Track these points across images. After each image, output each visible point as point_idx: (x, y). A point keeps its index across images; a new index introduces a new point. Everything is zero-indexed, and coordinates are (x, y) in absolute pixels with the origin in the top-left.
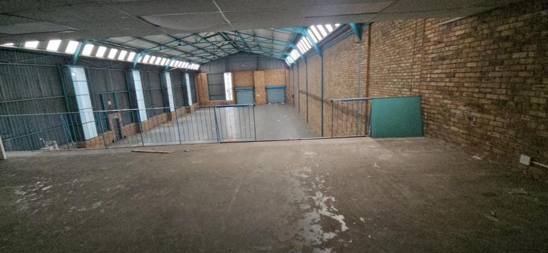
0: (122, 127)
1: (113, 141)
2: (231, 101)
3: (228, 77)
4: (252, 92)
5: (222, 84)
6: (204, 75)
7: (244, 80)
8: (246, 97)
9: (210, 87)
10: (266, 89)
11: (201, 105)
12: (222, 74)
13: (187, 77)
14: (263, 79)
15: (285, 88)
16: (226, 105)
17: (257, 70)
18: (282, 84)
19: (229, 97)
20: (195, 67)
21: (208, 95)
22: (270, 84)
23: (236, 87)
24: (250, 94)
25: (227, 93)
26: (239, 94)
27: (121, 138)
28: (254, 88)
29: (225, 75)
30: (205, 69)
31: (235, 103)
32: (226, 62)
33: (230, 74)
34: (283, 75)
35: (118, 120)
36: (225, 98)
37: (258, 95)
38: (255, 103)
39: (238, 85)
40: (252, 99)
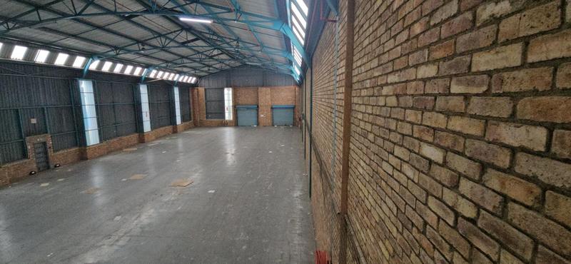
0: (51, 153)
1: (31, 174)
2: (230, 121)
3: (228, 93)
4: (255, 111)
5: (222, 101)
6: (201, 90)
7: (247, 97)
8: (247, 117)
9: (208, 103)
10: (272, 108)
11: (197, 125)
12: (222, 89)
13: (176, 91)
14: (268, 97)
15: (294, 108)
17: (263, 86)
18: (290, 103)
19: (229, 116)
20: (192, 80)
21: (205, 112)
22: (277, 104)
23: (237, 105)
25: (226, 111)
26: (240, 114)
27: (48, 168)
28: (258, 106)
29: (226, 91)
30: (204, 83)
31: (236, 123)
32: (227, 76)
33: (231, 89)
34: (293, 93)
35: (44, 143)
36: (224, 117)
37: (262, 116)
38: (258, 124)
39: (240, 102)
40: (255, 119)
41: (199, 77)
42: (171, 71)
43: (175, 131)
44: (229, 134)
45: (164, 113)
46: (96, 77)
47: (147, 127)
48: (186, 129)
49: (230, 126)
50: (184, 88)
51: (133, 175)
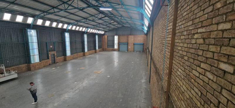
0: (56, 58)
1: (50, 64)
2: (116, 49)
3: (116, 38)
4: (127, 45)
5: (114, 41)
6: (106, 36)
7: (124, 40)
8: (124, 48)
9: (108, 42)
10: (134, 44)
11: (104, 50)
12: (114, 36)
13: (97, 37)
14: (133, 39)
15: (143, 44)
16: (114, 50)
17: (130, 35)
18: (142, 42)
19: (116, 47)
20: (103, 33)
21: (107, 45)
22: (136, 42)
23: (120, 42)
25: (115, 45)
26: (120, 46)
27: (55, 63)
28: (128, 43)
30: (107, 33)
31: (118, 50)
32: (116, 31)
33: (117, 36)
34: (143, 38)
36: (114, 47)
37: (129, 47)
38: (128, 51)
39: (121, 41)
40: (127, 48)
41: (105, 32)
42: (95, 29)
43: (96, 52)
44: (116, 54)
45: (92, 45)
46: (71, 32)
47: (86, 50)
48: (100, 51)
49: (116, 51)
50: (100, 36)
51: (81, 67)
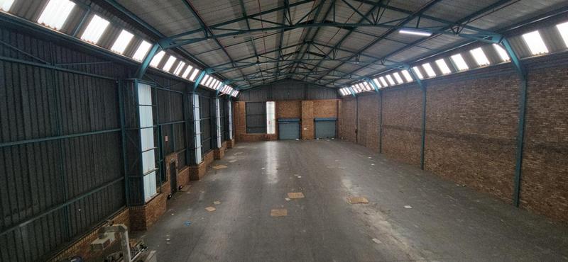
2: (272, 135)
3: (271, 107)
4: (298, 125)
6: (242, 104)
7: (291, 111)
8: (290, 130)
9: (249, 117)
10: (314, 121)
11: (238, 140)
12: (264, 103)
14: (311, 110)
15: (336, 121)
17: (306, 99)
18: (332, 116)
19: (271, 129)
20: (236, 94)
21: (245, 126)
22: (319, 117)
23: (280, 118)
24: (296, 126)
25: (268, 124)
26: (282, 127)
28: (301, 120)
29: (268, 104)
30: (242, 96)
31: (277, 137)
32: (269, 89)
33: (273, 103)
34: (335, 106)
36: (265, 130)
37: (305, 129)
38: (301, 137)
39: (282, 116)
40: (297, 133)
41: (241, 91)
49: (273, 140)
